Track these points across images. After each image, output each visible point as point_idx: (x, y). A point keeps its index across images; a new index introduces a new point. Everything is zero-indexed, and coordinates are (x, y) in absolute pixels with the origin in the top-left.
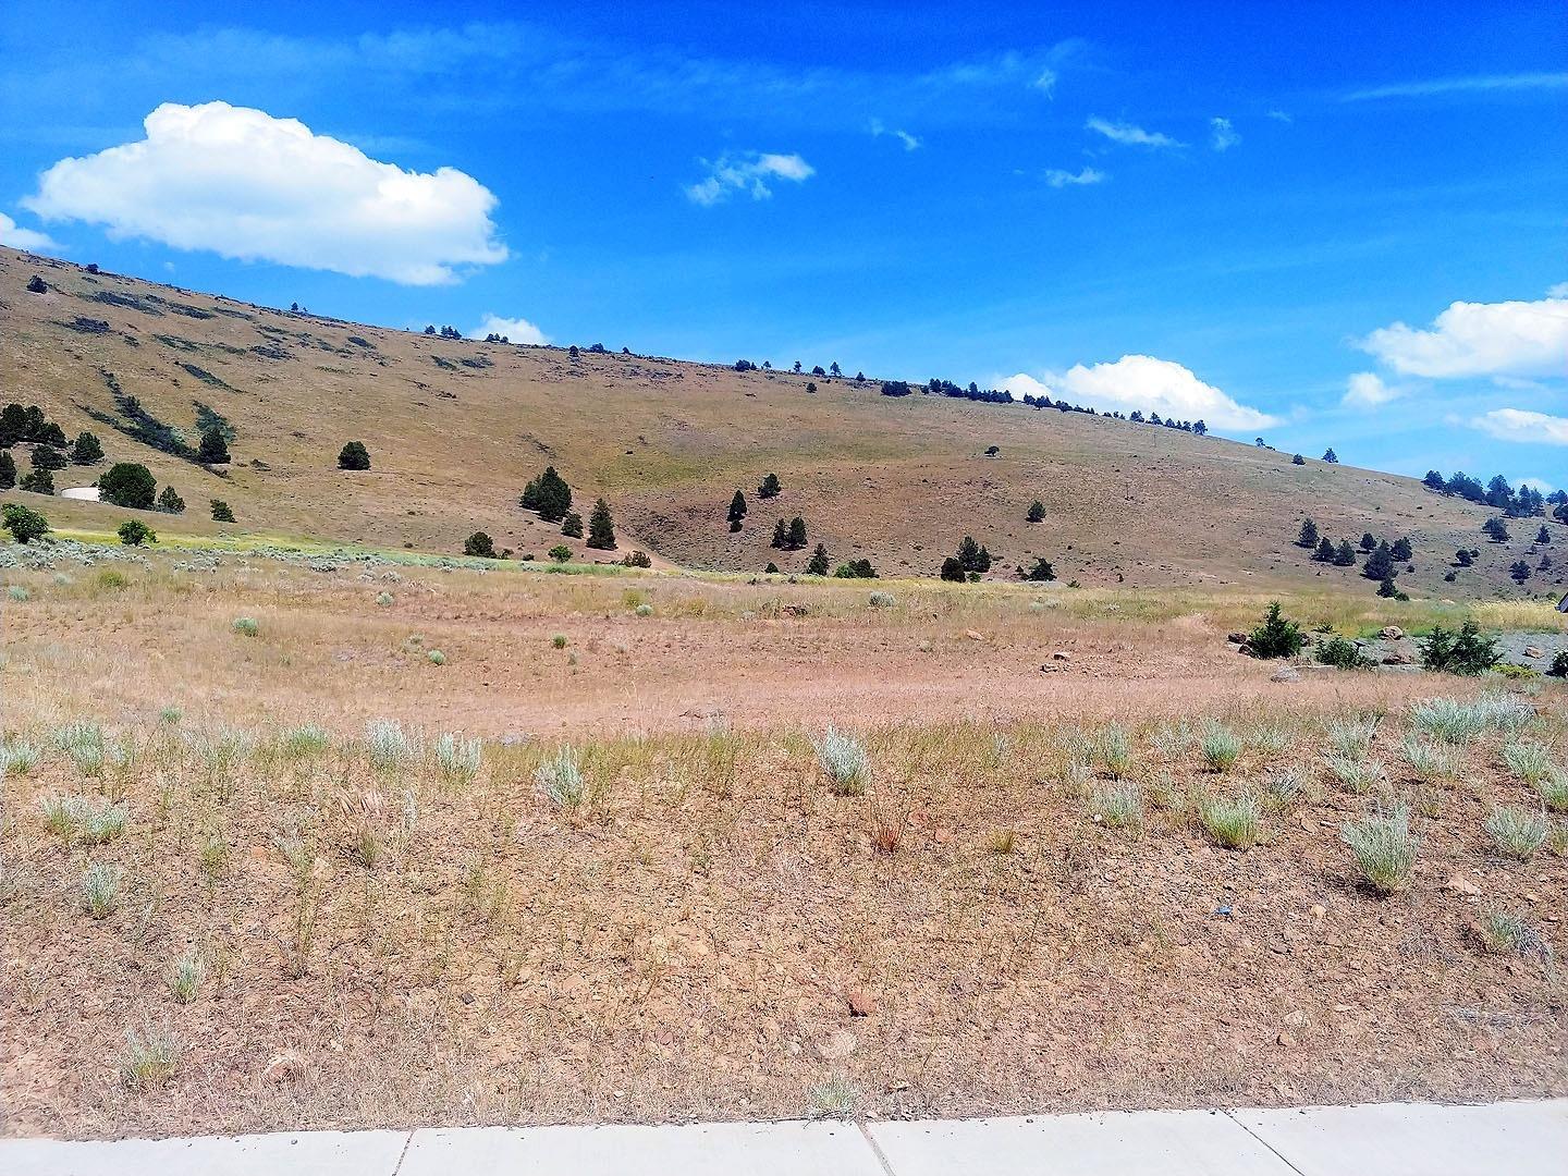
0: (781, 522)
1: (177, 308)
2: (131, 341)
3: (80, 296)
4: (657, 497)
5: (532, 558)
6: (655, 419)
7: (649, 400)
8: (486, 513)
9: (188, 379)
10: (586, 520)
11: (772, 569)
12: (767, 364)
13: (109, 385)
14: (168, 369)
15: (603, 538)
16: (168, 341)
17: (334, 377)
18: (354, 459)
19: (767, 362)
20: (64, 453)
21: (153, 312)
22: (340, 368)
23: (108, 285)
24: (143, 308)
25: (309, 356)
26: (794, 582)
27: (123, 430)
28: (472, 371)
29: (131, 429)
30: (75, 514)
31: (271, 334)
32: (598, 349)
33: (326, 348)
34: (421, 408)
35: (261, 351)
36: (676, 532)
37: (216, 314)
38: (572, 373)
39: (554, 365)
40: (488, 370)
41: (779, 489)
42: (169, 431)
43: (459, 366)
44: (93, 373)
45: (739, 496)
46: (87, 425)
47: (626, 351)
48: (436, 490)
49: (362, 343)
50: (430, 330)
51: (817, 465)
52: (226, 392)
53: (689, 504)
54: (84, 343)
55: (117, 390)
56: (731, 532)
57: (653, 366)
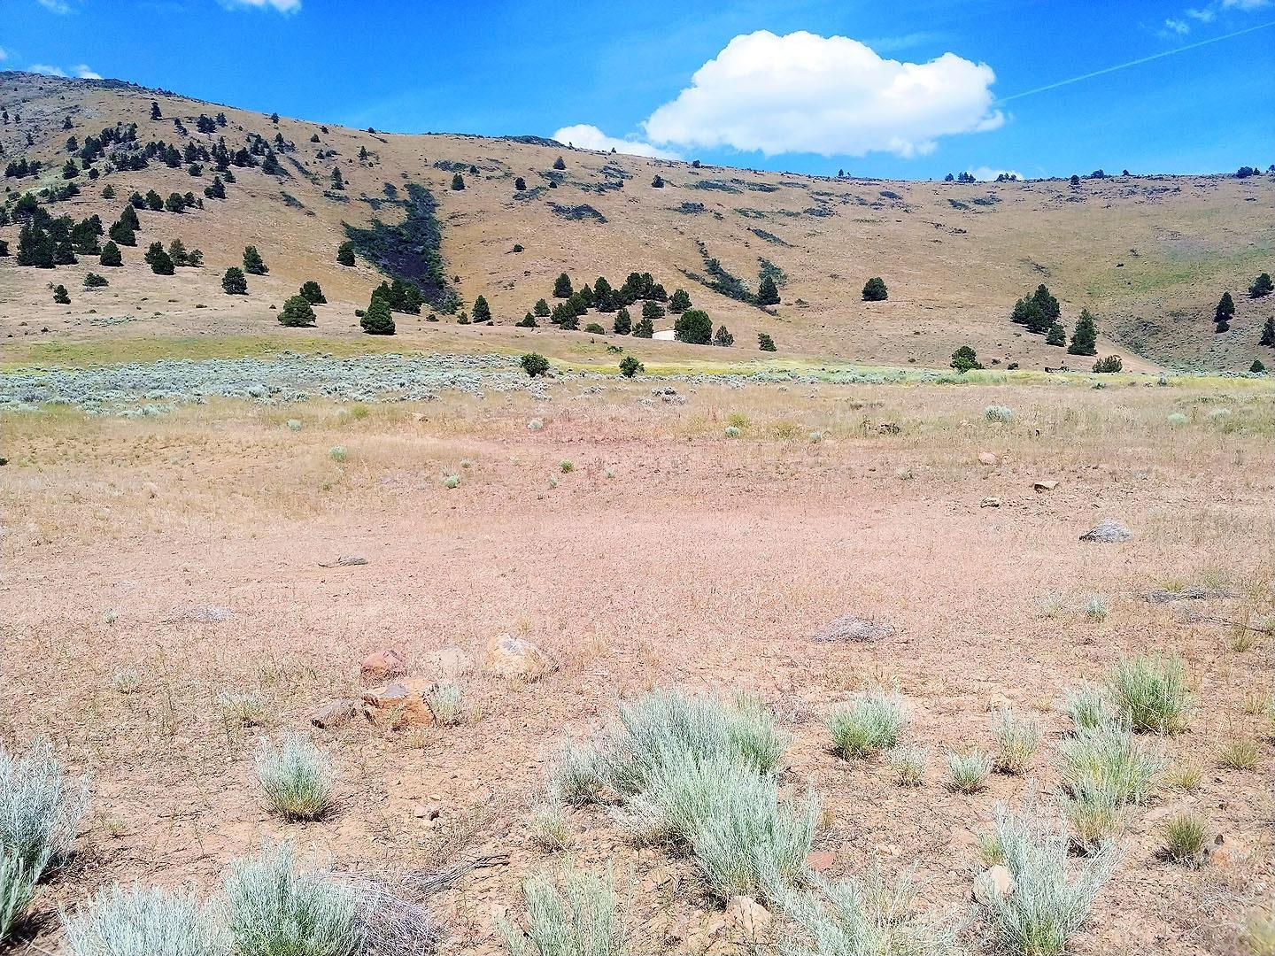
0: (1272, 319)
1: (752, 186)
2: (718, 216)
3: (686, 186)
4: (1144, 304)
5: (1016, 366)
6: (1148, 233)
7: (1143, 215)
8: (981, 329)
9: (756, 240)
10: (1070, 332)
11: (1257, 367)
13: (701, 252)
14: (743, 235)
15: (1084, 344)
16: (744, 213)
17: (867, 226)
18: (874, 292)
20: (664, 306)
21: (735, 191)
22: (872, 218)
23: (705, 175)
24: (729, 189)
25: (849, 211)
27: (707, 285)
28: (983, 208)
29: (713, 284)
30: (660, 353)
31: (820, 198)
32: (1099, 175)
33: (862, 203)
34: (937, 245)
35: (811, 212)
36: (1160, 335)
37: (780, 186)
38: (1071, 199)
39: (1056, 194)
40: (997, 206)
41: (1272, 288)
42: (739, 283)
43: (971, 205)
44: (690, 244)
45: (1227, 297)
46: (683, 284)
47: (1126, 173)
48: (940, 312)
49: (892, 196)
50: (950, 178)
52: (782, 248)
53: (1175, 308)
54: (686, 221)
55: (706, 255)
56: (1217, 332)
57: (1149, 184)
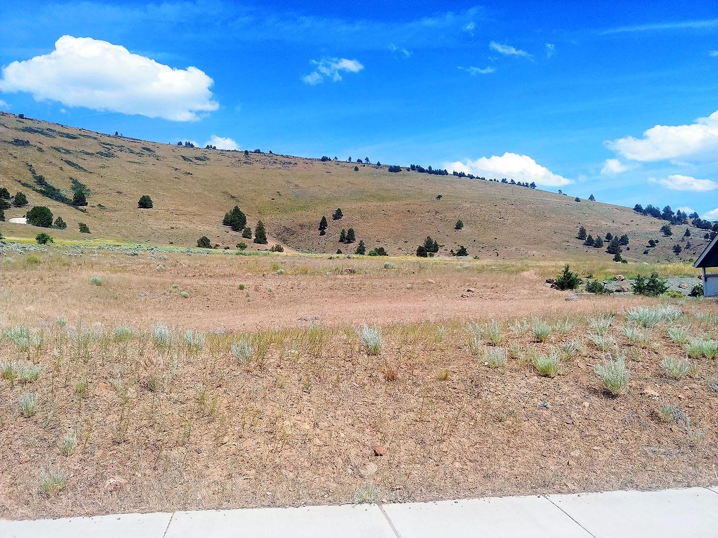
0: (343, 230)
1: (62, 134)
2: (40, 149)
3: (16, 129)
4: (286, 220)
5: (228, 248)
6: (284, 183)
7: (281, 175)
8: (207, 228)
9: (67, 167)
10: (253, 231)
11: (339, 252)
12: (336, 158)
13: (30, 170)
14: (59, 163)
15: (261, 239)
16: (58, 150)
17: (136, 166)
18: (145, 203)
19: (336, 157)
20: (9, 202)
21: (50, 136)
22: (138, 161)
23: (29, 124)
24: (46, 134)
25: (124, 156)
26: (350, 258)
27: (37, 191)
28: (200, 162)
29: (41, 191)
30: (15, 230)
31: (106, 146)
32: (258, 151)
33: (132, 152)
34: (177, 180)
35: (102, 154)
36: (295, 235)
37: (80, 137)
38: (245, 163)
39: (237, 159)
40: (207, 162)
41: (342, 216)
42: (59, 191)
43: (194, 160)
44: (22, 165)
45: (324, 219)
46: (21, 189)
47: (271, 152)
48: (184, 217)
49: (148, 150)
50: (180, 144)
51: (359, 204)
52: (85, 173)
53: (301, 222)
54: (18, 151)
55: (34, 172)
56: (320, 235)
57: (283, 159)
